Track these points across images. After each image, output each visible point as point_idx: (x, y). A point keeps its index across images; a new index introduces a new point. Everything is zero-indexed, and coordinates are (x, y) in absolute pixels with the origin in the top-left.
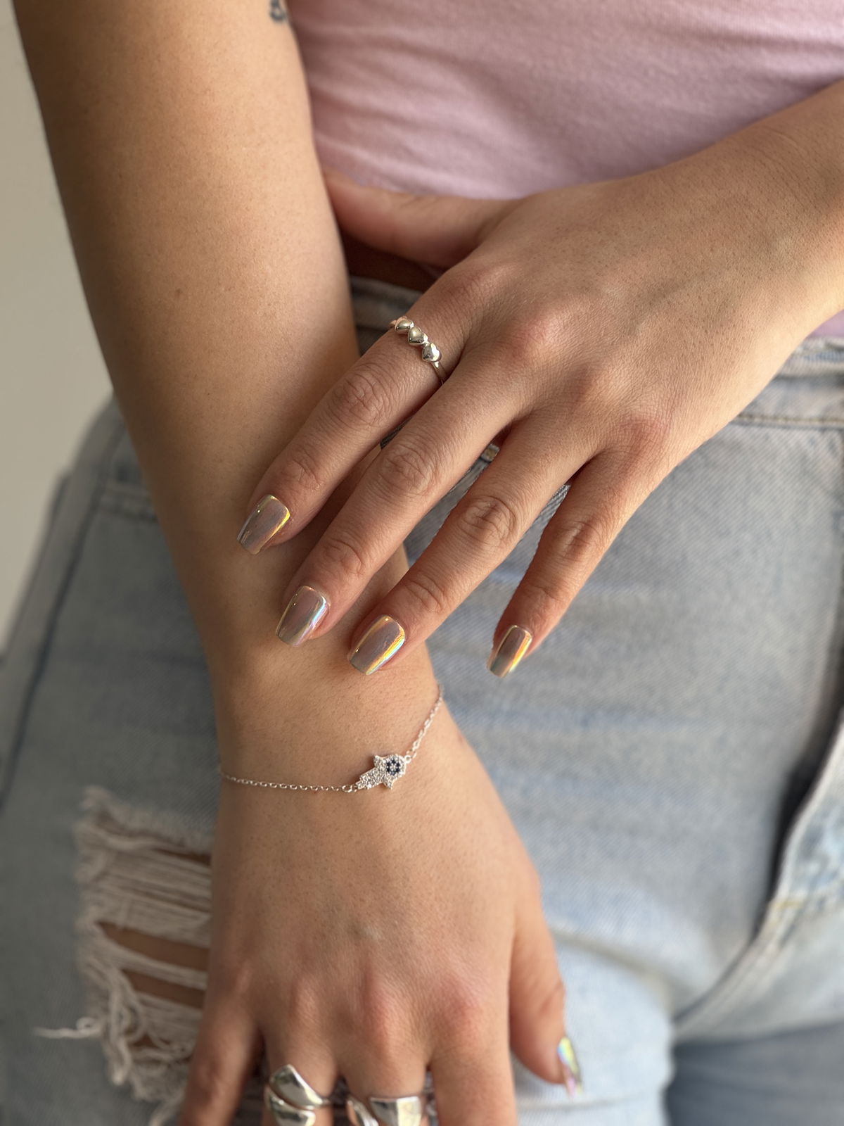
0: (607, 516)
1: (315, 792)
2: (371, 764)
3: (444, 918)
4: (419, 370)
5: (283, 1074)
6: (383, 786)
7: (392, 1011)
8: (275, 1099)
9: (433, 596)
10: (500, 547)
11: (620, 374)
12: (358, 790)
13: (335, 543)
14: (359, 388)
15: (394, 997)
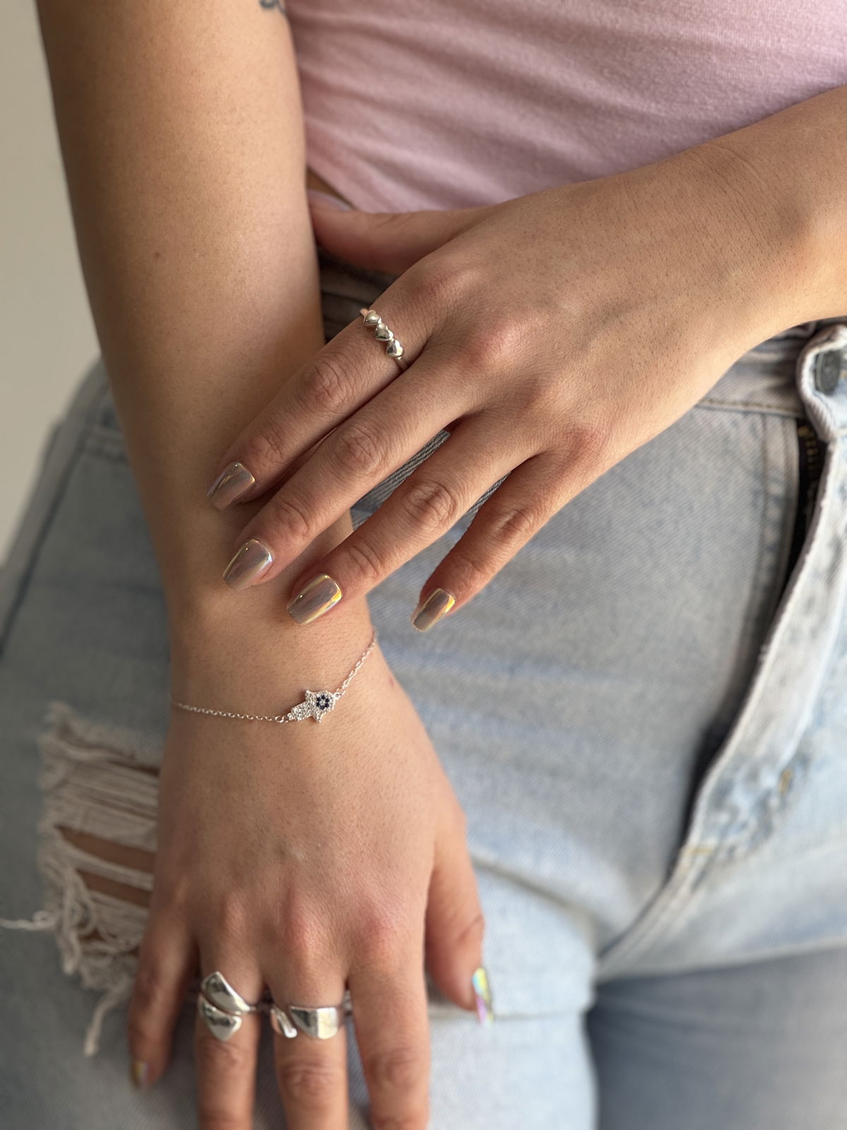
0: (539, 508)
1: (251, 721)
2: (302, 698)
3: (365, 844)
4: (382, 364)
5: (213, 981)
6: (313, 719)
7: (311, 925)
8: (208, 1006)
9: (371, 563)
10: (438, 527)
11: (568, 386)
12: (290, 721)
13: (286, 506)
14: (325, 376)
15: (313, 913)
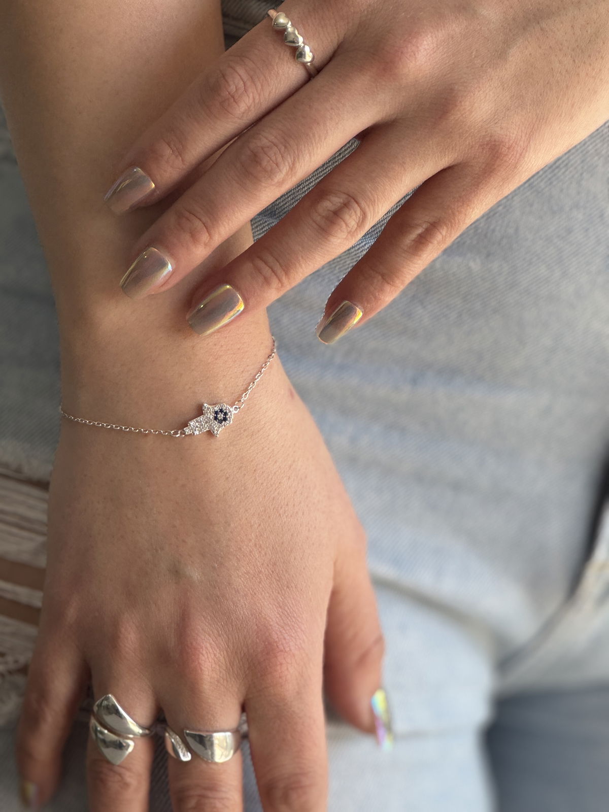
0: (453, 221)
1: (146, 435)
2: (200, 411)
3: (262, 564)
4: (291, 70)
5: (105, 703)
6: (210, 433)
7: (206, 648)
8: (99, 727)
9: (276, 274)
10: (346, 239)
11: (485, 97)
12: (186, 436)
13: (187, 214)
14: (231, 83)
15: (209, 635)
